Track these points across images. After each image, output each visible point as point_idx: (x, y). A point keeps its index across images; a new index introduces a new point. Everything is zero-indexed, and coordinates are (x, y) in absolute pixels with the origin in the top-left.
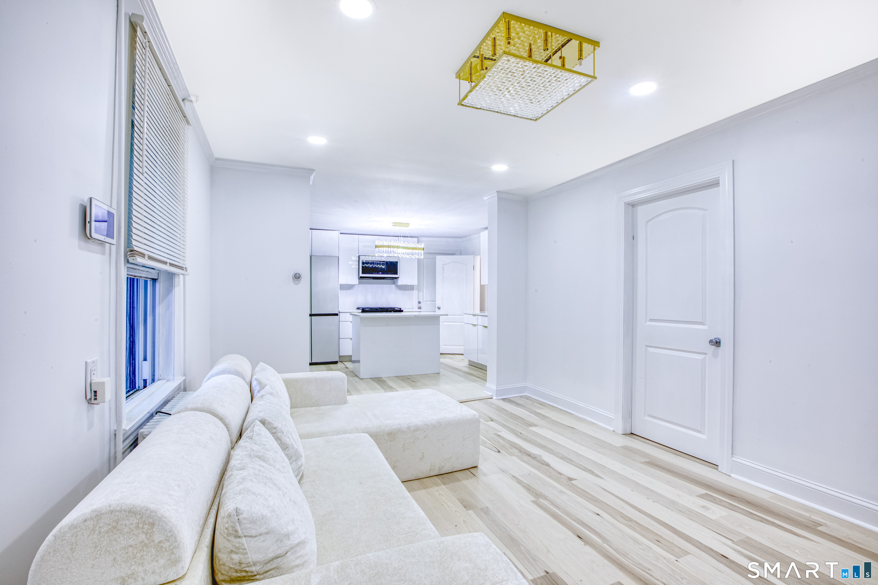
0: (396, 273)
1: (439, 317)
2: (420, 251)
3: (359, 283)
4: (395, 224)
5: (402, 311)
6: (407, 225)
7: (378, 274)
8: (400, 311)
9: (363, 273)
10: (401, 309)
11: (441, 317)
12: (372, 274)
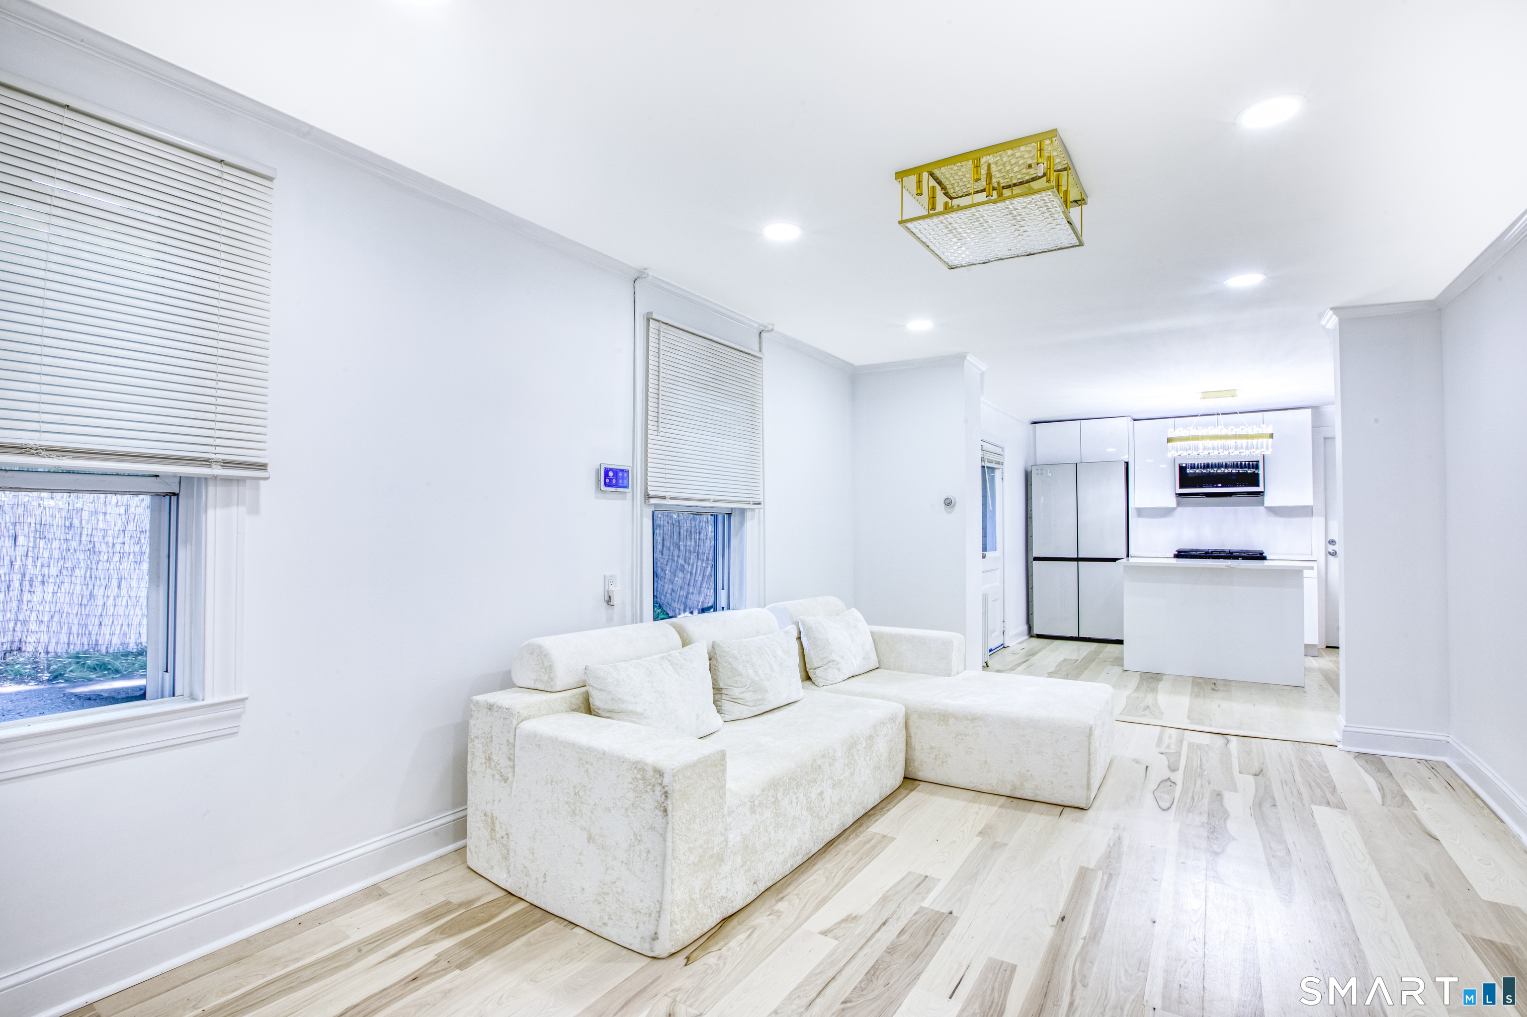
0: (1257, 484)
1: (1302, 571)
2: (1265, 440)
3: (1179, 504)
4: (1206, 395)
5: (1264, 558)
6: (1232, 393)
7: (1213, 487)
8: (1261, 557)
9: (1181, 486)
10: (1264, 555)
11: (1304, 571)
12: (1201, 487)
